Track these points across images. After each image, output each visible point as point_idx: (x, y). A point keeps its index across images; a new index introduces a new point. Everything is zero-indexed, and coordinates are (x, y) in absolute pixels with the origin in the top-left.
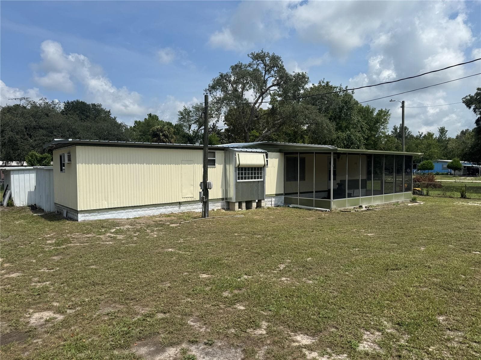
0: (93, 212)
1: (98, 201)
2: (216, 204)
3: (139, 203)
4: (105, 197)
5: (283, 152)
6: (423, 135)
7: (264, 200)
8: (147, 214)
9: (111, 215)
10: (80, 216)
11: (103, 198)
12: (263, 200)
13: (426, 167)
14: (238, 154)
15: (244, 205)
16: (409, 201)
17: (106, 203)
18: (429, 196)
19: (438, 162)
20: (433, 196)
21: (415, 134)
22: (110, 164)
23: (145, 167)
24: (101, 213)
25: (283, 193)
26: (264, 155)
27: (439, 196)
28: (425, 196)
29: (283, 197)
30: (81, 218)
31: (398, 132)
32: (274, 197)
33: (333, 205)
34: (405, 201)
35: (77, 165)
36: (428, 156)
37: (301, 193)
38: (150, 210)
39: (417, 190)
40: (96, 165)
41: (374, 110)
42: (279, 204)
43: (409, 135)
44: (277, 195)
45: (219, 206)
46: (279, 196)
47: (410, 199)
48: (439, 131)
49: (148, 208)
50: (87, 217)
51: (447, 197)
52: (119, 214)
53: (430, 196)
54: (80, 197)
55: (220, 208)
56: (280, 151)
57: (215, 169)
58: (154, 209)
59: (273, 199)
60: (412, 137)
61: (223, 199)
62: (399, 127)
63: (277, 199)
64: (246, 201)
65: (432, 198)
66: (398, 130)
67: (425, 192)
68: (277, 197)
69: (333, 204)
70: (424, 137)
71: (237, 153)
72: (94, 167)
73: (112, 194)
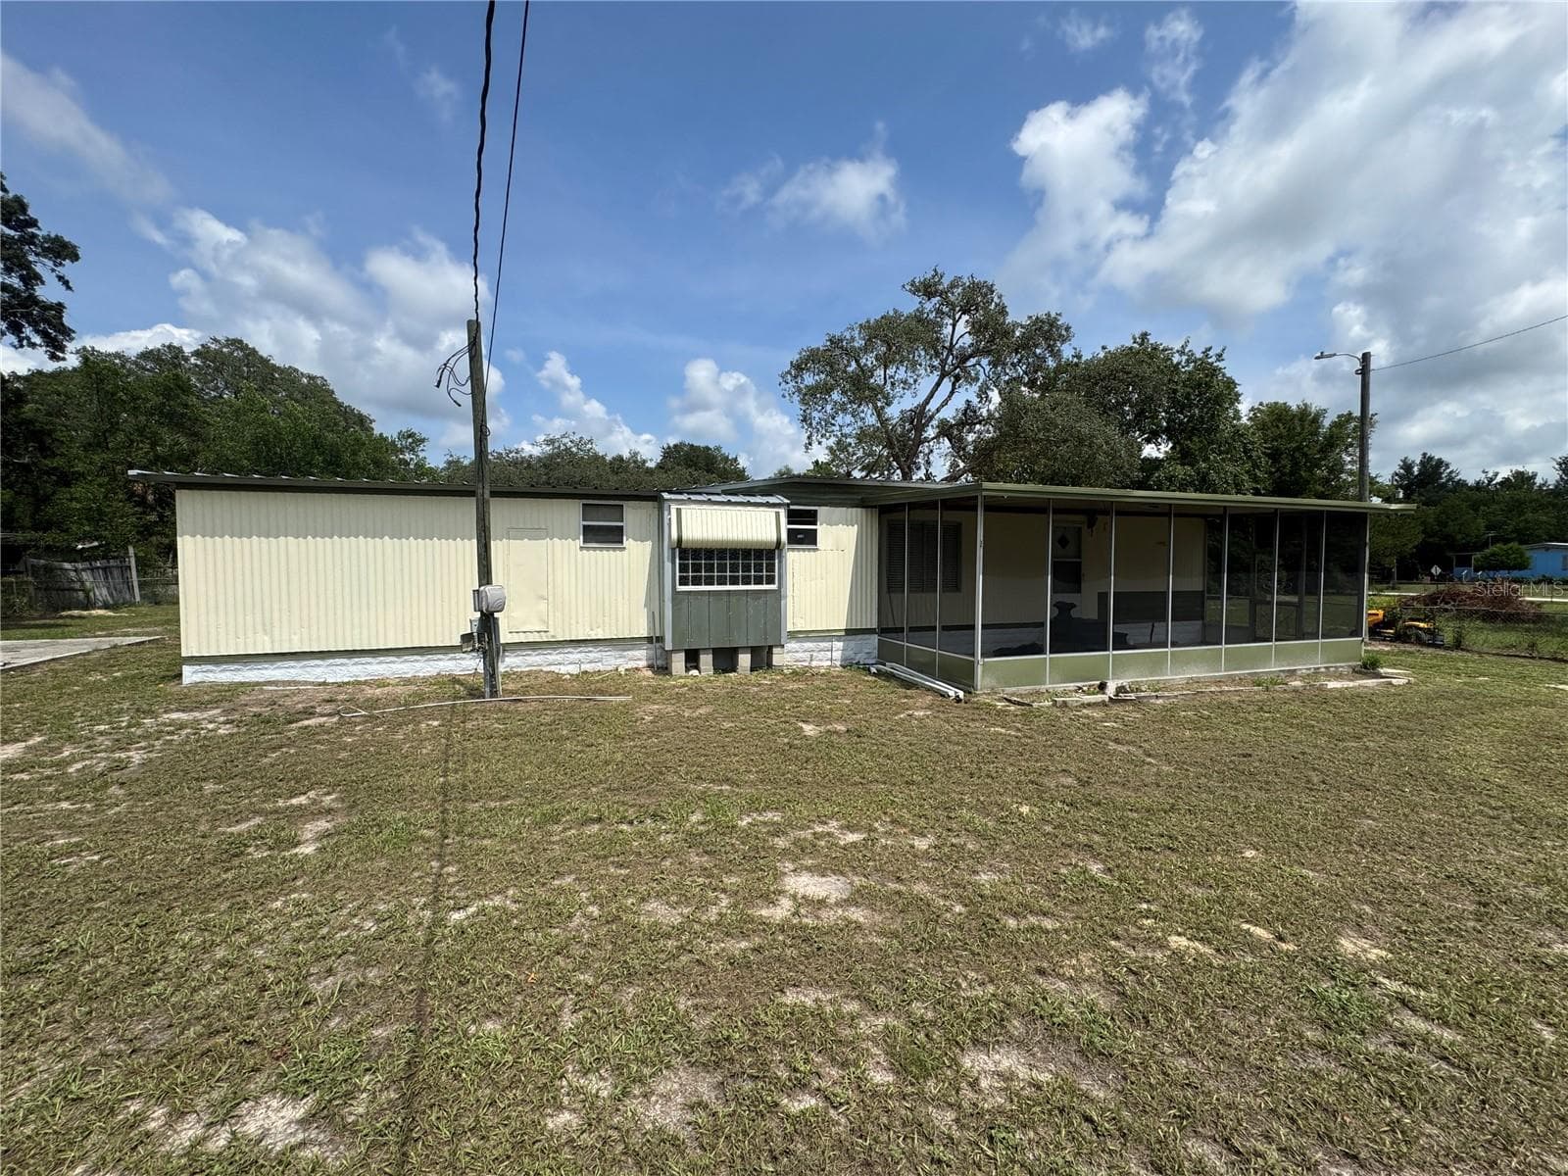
0: (226, 663)
1: (241, 634)
2: (629, 652)
3: (369, 644)
4: (264, 625)
5: (875, 507)
6: (1499, 479)
7: (783, 646)
8: (394, 673)
9: (283, 671)
10: (187, 670)
11: (259, 628)
12: (777, 646)
13: (1502, 562)
14: (679, 511)
15: (706, 660)
16: (1345, 671)
17: (266, 638)
18: (1462, 650)
19: (1547, 549)
20: (1479, 653)
21: (1471, 475)
22: (277, 537)
23: (388, 547)
24: (253, 666)
25: (875, 626)
26: (777, 514)
27: (1507, 652)
28: (1447, 649)
29: (875, 639)
30: (190, 675)
31: (1416, 473)
32: (839, 638)
33: (983, 676)
34: (1326, 668)
35: (179, 539)
36: (1512, 532)
37: (912, 629)
38: (406, 661)
39: (1421, 629)
40: (236, 539)
41: (1321, 413)
42: (861, 658)
43: (1450, 478)
44: (849, 632)
45: (639, 659)
46: (860, 637)
47: (1354, 663)
48: (1557, 466)
49: (398, 656)
50: (210, 675)
51: (1540, 658)
52: (308, 669)
53: (1468, 651)
54: (187, 622)
55: (642, 663)
56: (862, 504)
57: (625, 552)
58: (417, 661)
59: (840, 645)
60: (1462, 484)
61: (649, 640)
62: (1418, 462)
63: (852, 644)
64: (713, 649)
65: (1476, 657)
66: (1416, 470)
67: (1448, 637)
68: (850, 638)
69: (983, 672)
70: (1501, 483)
71: (674, 508)
72: (228, 545)
73: (285, 618)
